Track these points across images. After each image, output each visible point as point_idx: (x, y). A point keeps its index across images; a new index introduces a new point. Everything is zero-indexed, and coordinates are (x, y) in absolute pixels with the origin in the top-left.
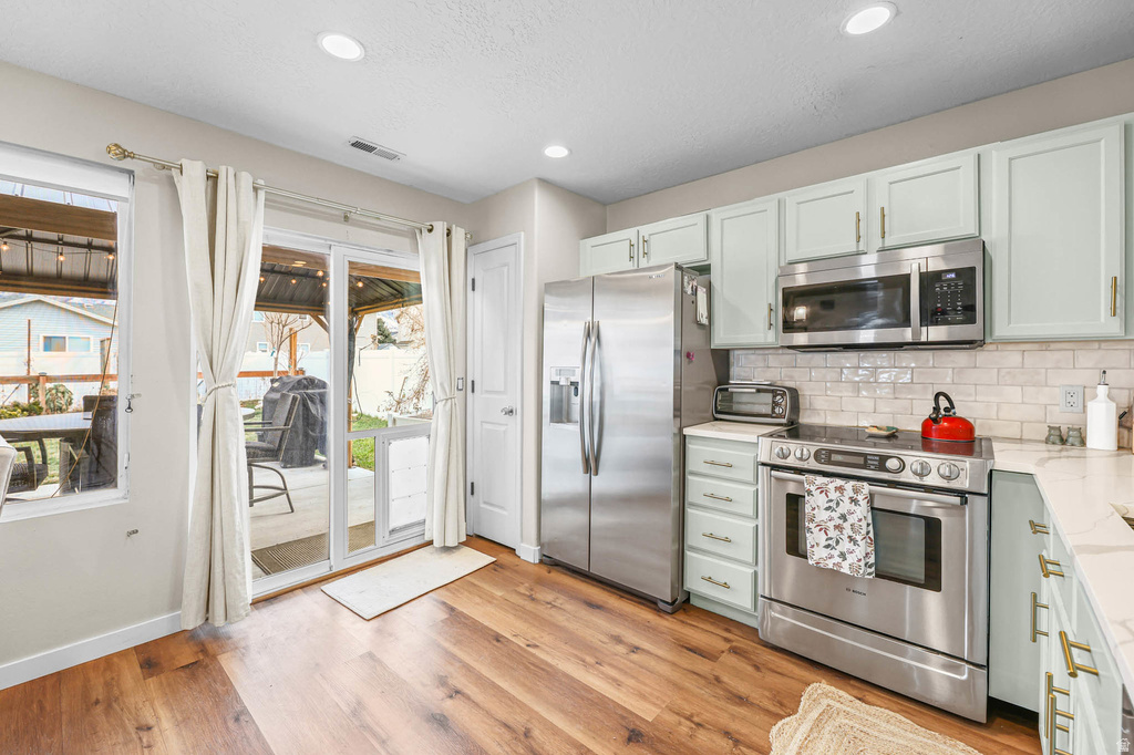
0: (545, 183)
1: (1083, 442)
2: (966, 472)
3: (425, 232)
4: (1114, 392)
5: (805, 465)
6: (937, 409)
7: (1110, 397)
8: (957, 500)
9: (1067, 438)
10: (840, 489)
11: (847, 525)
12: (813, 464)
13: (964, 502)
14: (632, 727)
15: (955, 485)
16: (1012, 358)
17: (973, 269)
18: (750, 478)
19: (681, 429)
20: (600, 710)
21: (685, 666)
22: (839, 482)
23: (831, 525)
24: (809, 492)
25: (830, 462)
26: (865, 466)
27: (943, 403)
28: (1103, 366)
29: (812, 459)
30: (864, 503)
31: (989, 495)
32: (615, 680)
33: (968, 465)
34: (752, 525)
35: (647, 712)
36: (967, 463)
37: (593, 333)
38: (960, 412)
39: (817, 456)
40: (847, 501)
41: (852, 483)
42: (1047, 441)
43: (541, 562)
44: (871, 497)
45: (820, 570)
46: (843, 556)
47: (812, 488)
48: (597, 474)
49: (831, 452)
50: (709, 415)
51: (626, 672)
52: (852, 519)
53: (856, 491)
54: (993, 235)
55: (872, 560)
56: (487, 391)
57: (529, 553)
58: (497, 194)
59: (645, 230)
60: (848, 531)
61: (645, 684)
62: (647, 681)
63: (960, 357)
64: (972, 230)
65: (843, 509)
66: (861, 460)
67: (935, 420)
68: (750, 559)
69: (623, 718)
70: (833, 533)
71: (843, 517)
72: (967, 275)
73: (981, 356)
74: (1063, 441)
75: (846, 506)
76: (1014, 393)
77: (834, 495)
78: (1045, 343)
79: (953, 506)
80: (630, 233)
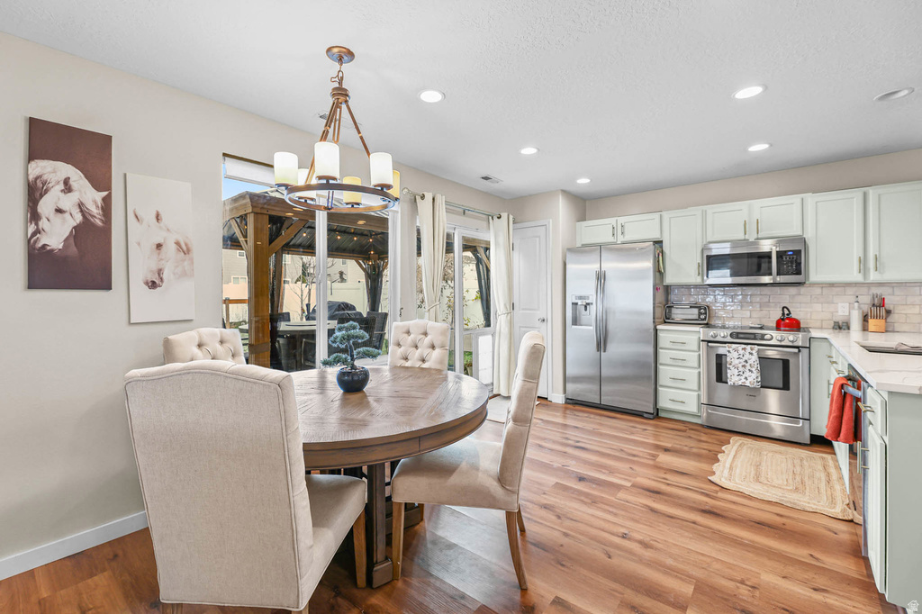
0: (564, 192)
1: (849, 328)
2: (799, 338)
3: (495, 218)
4: (862, 306)
5: (725, 340)
6: (783, 314)
7: (859, 308)
8: (796, 350)
9: (842, 326)
10: (744, 349)
11: (748, 365)
12: (729, 339)
13: (799, 351)
15: (795, 344)
16: (818, 291)
17: (800, 251)
18: (696, 348)
19: (655, 327)
22: (743, 346)
23: (740, 365)
24: (729, 352)
25: (738, 338)
26: (755, 339)
27: (786, 312)
28: (857, 294)
29: (729, 337)
30: (755, 354)
31: (809, 348)
33: (800, 336)
34: (697, 371)
36: (800, 335)
37: (601, 277)
38: (793, 316)
39: (731, 335)
40: (747, 354)
41: (750, 346)
42: (833, 328)
43: (566, 403)
44: (758, 351)
45: (734, 387)
46: (746, 378)
47: (731, 349)
48: (605, 351)
49: (738, 333)
50: (662, 320)
52: (750, 362)
53: (752, 349)
54: (809, 235)
55: (759, 379)
56: (523, 309)
57: (558, 398)
58: (531, 196)
59: (622, 220)
60: (748, 367)
63: (793, 290)
64: (799, 233)
65: (746, 358)
66: (753, 336)
67: (783, 319)
68: (696, 388)
70: (741, 369)
71: (746, 361)
72: (798, 253)
73: (803, 290)
74: (840, 328)
75: (747, 356)
76: (818, 307)
77: (741, 352)
78: (832, 285)
79: (795, 353)
80: (612, 221)
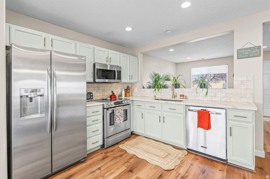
14: (128, 171)
15: (129, 103)
18: (101, 113)
20: (122, 176)
21: (109, 161)
26: (120, 104)
32: (111, 173)
35: (123, 168)
39: (114, 104)
49: (116, 102)
51: (109, 171)
61: (114, 168)
62: (113, 167)
64: (119, 65)
69: (125, 172)
